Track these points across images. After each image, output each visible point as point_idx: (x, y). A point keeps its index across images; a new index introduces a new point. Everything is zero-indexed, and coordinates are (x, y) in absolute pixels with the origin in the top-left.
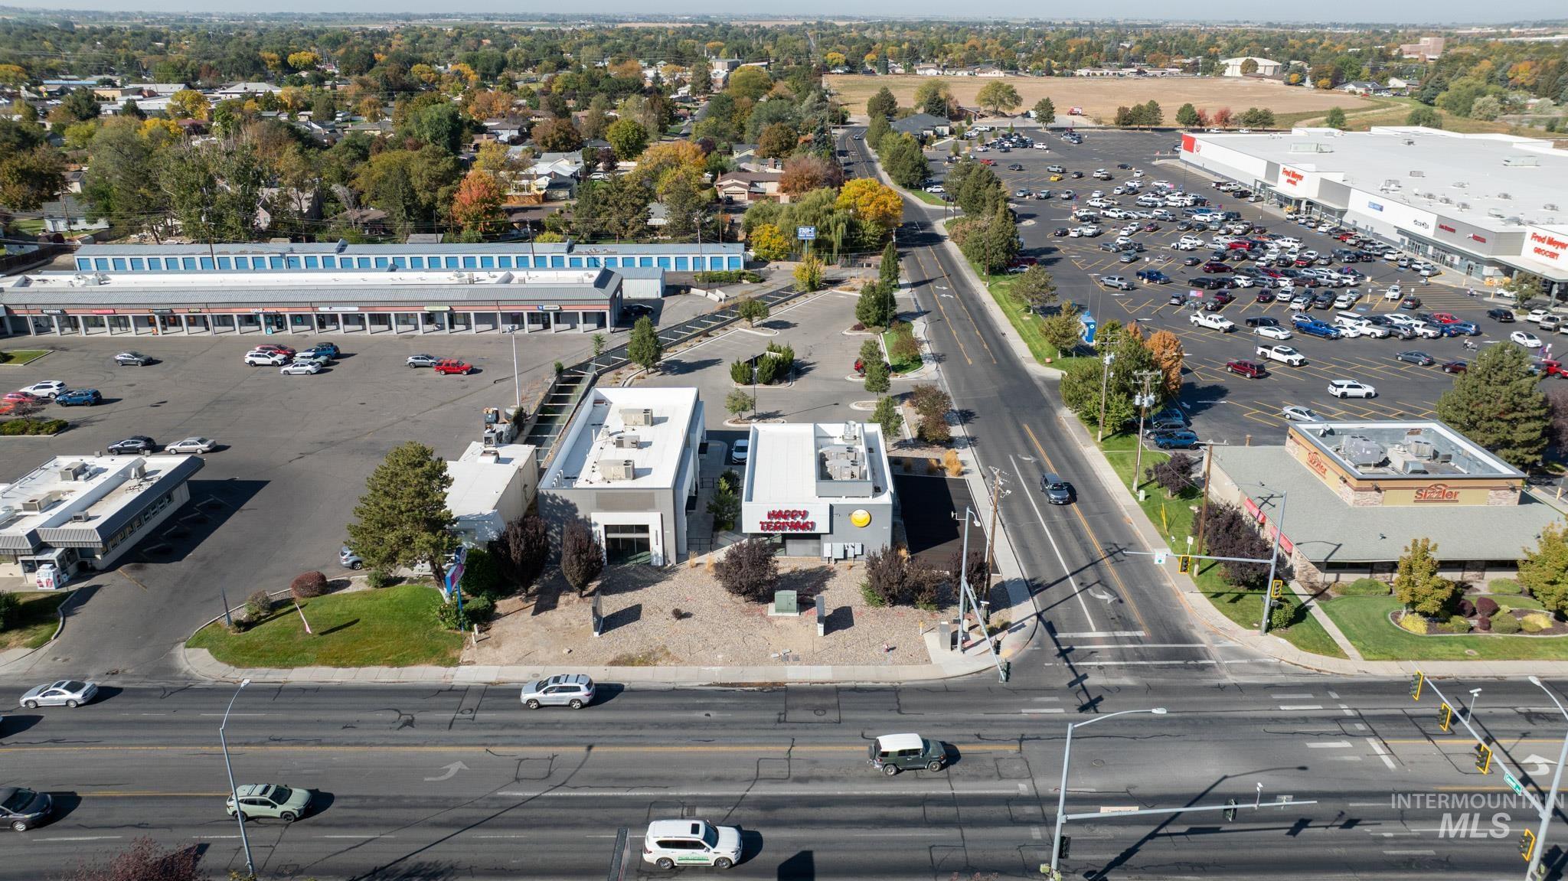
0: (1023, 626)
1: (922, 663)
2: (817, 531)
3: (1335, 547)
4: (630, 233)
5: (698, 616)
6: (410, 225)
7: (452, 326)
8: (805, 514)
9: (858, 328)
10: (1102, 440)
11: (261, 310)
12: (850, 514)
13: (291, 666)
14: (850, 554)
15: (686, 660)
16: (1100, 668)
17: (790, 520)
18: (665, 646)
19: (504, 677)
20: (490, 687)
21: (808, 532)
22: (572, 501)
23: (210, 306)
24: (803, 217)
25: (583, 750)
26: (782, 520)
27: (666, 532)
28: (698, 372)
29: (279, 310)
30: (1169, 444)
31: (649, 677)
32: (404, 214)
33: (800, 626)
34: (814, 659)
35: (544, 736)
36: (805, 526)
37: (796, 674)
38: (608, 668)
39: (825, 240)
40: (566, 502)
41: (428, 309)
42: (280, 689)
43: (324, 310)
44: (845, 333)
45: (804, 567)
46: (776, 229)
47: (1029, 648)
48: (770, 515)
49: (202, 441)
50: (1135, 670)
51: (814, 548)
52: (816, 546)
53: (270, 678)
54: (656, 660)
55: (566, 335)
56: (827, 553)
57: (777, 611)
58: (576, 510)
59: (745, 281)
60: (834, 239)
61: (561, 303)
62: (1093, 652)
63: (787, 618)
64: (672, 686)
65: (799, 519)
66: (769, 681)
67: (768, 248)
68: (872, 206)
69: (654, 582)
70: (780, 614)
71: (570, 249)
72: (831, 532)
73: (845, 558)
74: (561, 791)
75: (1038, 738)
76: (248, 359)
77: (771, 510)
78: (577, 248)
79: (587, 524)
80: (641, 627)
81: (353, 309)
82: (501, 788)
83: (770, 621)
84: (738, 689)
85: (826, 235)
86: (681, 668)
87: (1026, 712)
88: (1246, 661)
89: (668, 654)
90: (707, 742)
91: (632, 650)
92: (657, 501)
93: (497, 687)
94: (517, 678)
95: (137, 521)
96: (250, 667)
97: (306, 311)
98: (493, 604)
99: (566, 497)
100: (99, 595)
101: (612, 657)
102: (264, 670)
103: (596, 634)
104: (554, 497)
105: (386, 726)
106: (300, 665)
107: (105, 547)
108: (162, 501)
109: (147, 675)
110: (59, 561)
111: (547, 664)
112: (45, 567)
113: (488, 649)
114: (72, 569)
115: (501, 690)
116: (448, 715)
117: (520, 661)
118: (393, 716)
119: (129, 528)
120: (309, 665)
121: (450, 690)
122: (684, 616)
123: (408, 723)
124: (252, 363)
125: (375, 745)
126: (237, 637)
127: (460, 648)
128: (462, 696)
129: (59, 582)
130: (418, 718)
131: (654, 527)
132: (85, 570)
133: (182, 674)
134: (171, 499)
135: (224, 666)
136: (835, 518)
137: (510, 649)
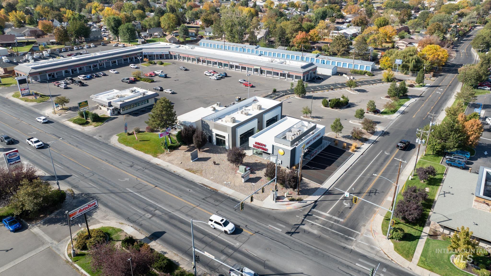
0: (306, 202)
1: (260, 200)
2: (268, 152)
3: (448, 219)
4: (340, 54)
5: (220, 165)
6: (279, 43)
8: (265, 146)
9: (387, 97)
10: (425, 155)
11: (217, 61)
12: (278, 150)
13: (127, 146)
14: (278, 163)
15: (203, 175)
16: (313, 224)
17: (261, 146)
18: (203, 170)
19: (161, 164)
20: (157, 165)
21: (266, 152)
22: (208, 124)
23: (207, 58)
25: (154, 186)
26: (259, 146)
27: (229, 140)
28: (317, 100)
29: (221, 62)
30: (451, 164)
31: (190, 176)
32: (278, 40)
34: (233, 187)
35: (151, 180)
36: (266, 150)
37: (224, 190)
38: (184, 170)
39: (407, 65)
41: (255, 67)
42: (120, 150)
43: (231, 63)
44: (382, 98)
45: (264, 162)
46: (389, 59)
47: (299, 209)
49: (170, 91)
50: (323, 230)
52: (268, 157)
54: (197, 173)
55: (289, 82)
56: (271, 160)
58: (209, 127)
59: (366, 75)
60: (410, 66)
61: (289, 71)
62: (317, 219)
63: (241, 174)
64: (192, 180)
65: (263, 147)
66: (215, 188)
67: (384, 65)
68: (432, 56)
69: (221, 153)
70: (240, 172)
71: (317, 56)
72: (273, 154)
74: (138, 194)
75: (262, 234)
77: (256, 142)
78: (320, 56)
79: (211, 132)
81: (237, 64)
82: (128, 188)
83: (236, 173)
84: (205, 187)
85: (408, 64)
86: (199, 177)
87: (270, 226)
88: (367, 244)
89: (202, 172)
90: (181, 197)
91: (195, 168)
92: (228, 130)
93: (158, 166)
94: (164, 165)
95: (136, 105)
96: (121, 143)
97: (227, 63)
98: (180, 146)
99: (207, 123)
100: (116, 119)
101: (188, 168)
102: (122, 145)
103: (192, 161)
104: (205, 122)
105: (127, 165)
106: (129, 146)
107: (123, 109)
108: (145, 102)
109: (104, 139)
110: (112, 109)
111: (173, 164)
112: (109, 110)
113: (167, 156)
114: (116, 112)
115: (157, 166)
116: (140, 168)
117: (169, 162)
118: (131, 164)
119: (133, 107)
120: (131, 147)
121: (148, 162)
122: (216, 164)
123: (131, 166)
124: (205, 74)
125: (120, 168)
126: (126, 136)
127: (161, 154)
128: (148, 165)
129: (112, 114)
130: (135, 166)
131: (227, 138)
132: (119, 113)
133: (109, 141)
134: (148, 102)
135: (117, 141)
136: (274, 150)
137: (171, 158)
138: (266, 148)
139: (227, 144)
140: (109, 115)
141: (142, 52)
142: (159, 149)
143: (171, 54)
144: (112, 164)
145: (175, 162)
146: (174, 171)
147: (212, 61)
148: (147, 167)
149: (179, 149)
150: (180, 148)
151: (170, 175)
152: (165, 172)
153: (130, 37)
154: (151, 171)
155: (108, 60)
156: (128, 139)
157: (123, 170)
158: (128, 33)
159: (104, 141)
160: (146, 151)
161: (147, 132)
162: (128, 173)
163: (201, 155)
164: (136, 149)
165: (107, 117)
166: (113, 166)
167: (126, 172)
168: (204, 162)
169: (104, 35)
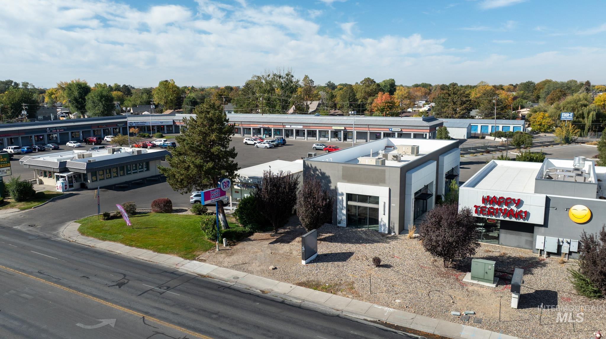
2: (531, 221)
5: (396, 269)
7: (345, 139)
8: (519, 203)
9: (597, 157)
11: (262, 126)
12: (568, 209)
13: (104, 239)
14: (565, 249)
15: (365, 296)
17: (505, 207)
18: (353, 283)
19: (214, 274)
20: (200, 278)
21: (521, 221)
22: (327, 174)
23: (243, 123)
24: (566, 108)
26: (496, 207)
27: (392, 205)
29: (269, 126)
31: (322, 301)
32: (348, 105)
33: (494, 296)
34: (499, 326)
36: (518, 215)
37: (471, 335)
38: (294, 286)
39: (580, 121)
40: (323, 174)
41: (334, 128)
42: (84, 249)
43: (288, 127)
45: (514, 255)
46: (547, 114)
48: (484, 200)
51: (527, 240)
52: (529, 239)
53: (88, 243)
54: (338, 290)
56: (539, 245)
57: (473, 278)
58: (330, 182)
60: (586, 121)
63: (482, 287)
64: (337, 313)
65: (513, 207)
69: (373, 241)
70: (475, 282)
72: (546, 225)
73: (559, 253)
76: (245, 141)
77: (485, 196)
80: (343, 266)
81: (300, 127)
83: (463, 285)
85: (581, 119)
86: (355, 301)
89: (352, 288)
91: (322, 279)
92: (387, 177)
93: (203, 279)
94: (222, 276)
95: (122, 173)
96: (88, 236)
97: (280, 127)
98: (251, 233)
99: (323, 171)
100: (75, 196)
101: (304, 279)
102: (91, 238)
103: (303, 262)
104: (315, 169)
105: (106, 282)
106: (110, 240)
107: (94, 178)
108: (142, 168)
109: (42, 229)
110: (69, 177)
111: (252, 273)
112: (61, 180)
113: (223, 255)
114: (76, 185)
115: (203, 281)
116: (150, 287)
117: (235, 267)
118: (118, 278)
119: (115, 174)
120: (114, 241)
121: (172, 273)
122: (383, 266)
123: (120, 285)
124: (246, 143)
125: (83, 292)
126: (101, 222)
127: (206, 250)
128: (173, 279)
129: (65, 188)
130: (130, 283)
131: (384, 199)
132: (83, 187)
133: (55, 233)
134: (148, 169)
135: (77, 233)
136: (551, 211)
137: (237, 258)
138: (523, 208)
139: (383, 218)
140: (60, 191)
141: (126, 122)
142: (196, 241)
143: (178, 124)
144: (58, 281)
145: (255, 266)
146: (263, 292)
147: (252, 126)
148: (173, 283)
149: (250, 240)
150: (252, 237)
151: (255, 301)
152: (235, 295)
153: (103, 108)
154: (189, 293)
155: (65, 130)
156: (106, 226)
157: (94, 296)
158: (102, 102)
159: (41, 234)
160: (161, 247)
161: (153, 213)
162: (109, 304)
163: (323, 248)
164: (131, 246)
165: (55, 193)
166: (59, 286)
167: (106, 299)
168: (340, 263)
169: (61, 115)
